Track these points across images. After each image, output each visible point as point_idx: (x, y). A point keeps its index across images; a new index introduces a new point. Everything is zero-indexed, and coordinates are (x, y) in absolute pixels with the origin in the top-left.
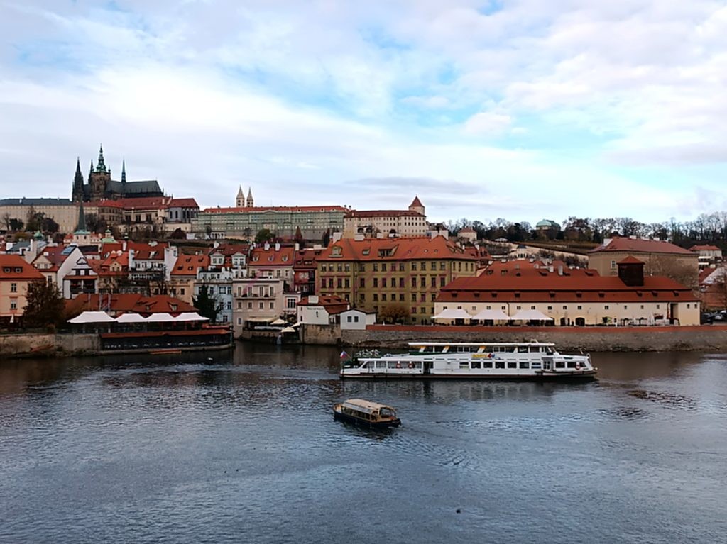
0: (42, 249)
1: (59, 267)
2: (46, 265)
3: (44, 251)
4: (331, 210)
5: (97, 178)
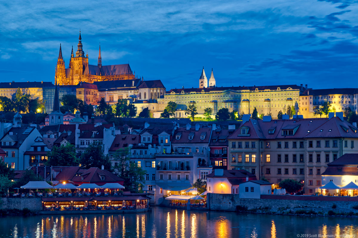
0: (8, 130)
1: (21, 144)
2: (10, 143)
3: (10, 131)
4: (288, 89)
5: (76, 63)
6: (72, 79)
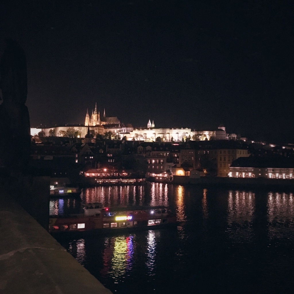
1: (80, 151)
2: (75, 150)
4: (186, 129)
5: (94, 116)
6: (93, 123)
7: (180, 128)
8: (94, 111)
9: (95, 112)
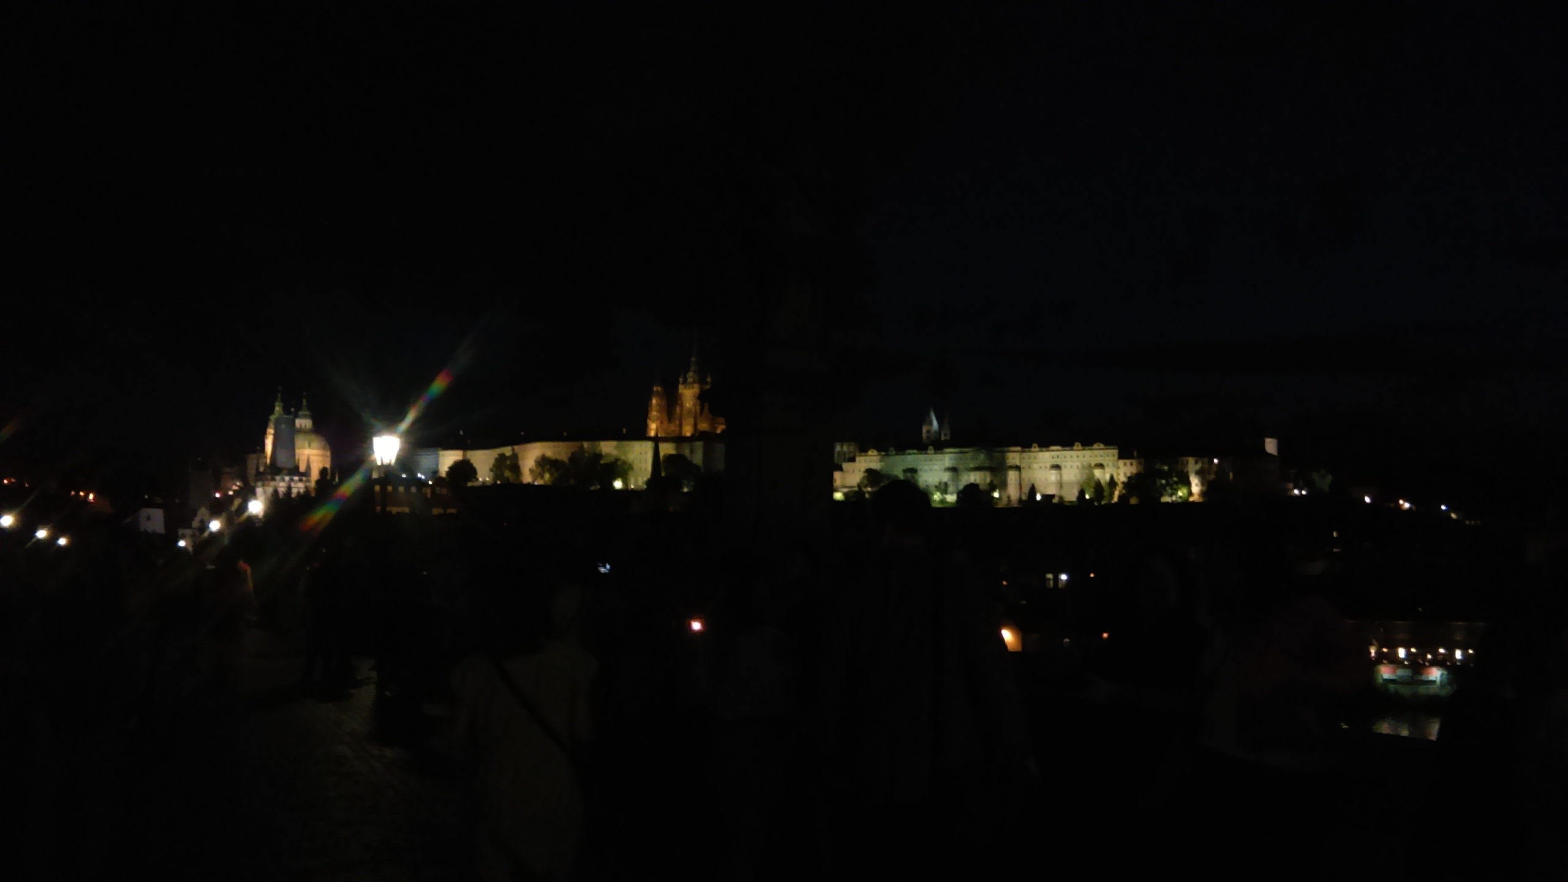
4: (1095, 446)
5: (689, 395)
6: (681, 426)
7: (1067, 443)
8: (688, 370)
9: (691, 374)
